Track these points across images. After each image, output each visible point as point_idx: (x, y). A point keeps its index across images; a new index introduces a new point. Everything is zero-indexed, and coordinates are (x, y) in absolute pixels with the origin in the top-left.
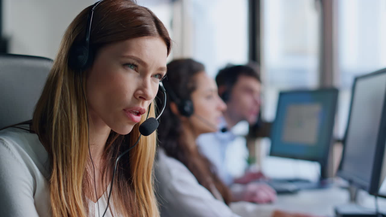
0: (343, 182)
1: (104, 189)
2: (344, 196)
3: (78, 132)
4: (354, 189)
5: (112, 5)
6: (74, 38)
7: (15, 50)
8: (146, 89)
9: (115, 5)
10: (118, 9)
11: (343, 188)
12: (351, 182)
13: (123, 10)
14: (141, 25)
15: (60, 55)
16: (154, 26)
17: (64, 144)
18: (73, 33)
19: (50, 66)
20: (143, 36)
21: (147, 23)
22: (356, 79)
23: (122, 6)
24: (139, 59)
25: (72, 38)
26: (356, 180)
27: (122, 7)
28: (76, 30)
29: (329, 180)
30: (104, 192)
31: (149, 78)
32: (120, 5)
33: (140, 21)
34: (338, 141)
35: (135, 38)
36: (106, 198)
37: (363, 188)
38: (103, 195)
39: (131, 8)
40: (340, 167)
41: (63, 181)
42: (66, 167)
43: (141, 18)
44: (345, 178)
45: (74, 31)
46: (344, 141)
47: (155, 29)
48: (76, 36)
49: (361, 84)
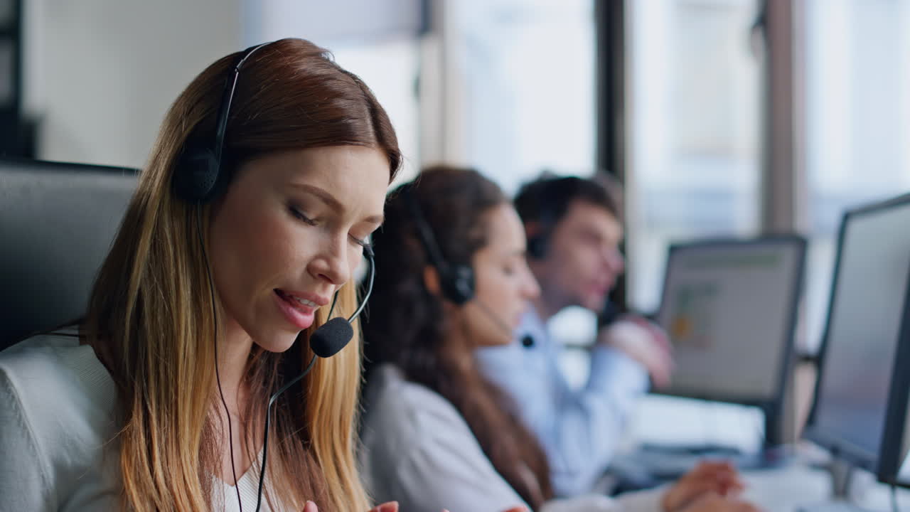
0: (818, 454)
1: (251, 456)
2: (819, 485)
3: (193, 336)
4: (843, 467)
5: (282, 64)
6: (188, 130)
7: (53, 150)
8: (335, 259)
9: (288, 66)
10: (293, 75)
11: (817, 467)
12: (835, 451)
13: (305, 78)
14: (341, 118)
15: (155, 162)
16: (369, 121)
17: (161, 359)
18: (188, 114)
19: (131, 186)
20: (344, 144)
21: (354, 116)
22: (847, 217)
23: (303, 67)
24: (329, 195)
25: (185, 129)
26: (849, 446)
27: (304, 71)
28: (195, 110)
29: (785, 448)
30: (251, 464)
31: (344, 236)
32: (298, 65)
33: (339, 109)
34: (807, 358)
35: (325, 145)
36: (257, 472)
37: (863, 465)
38: (251, 469)
39: (323, 76)
40: (811, 420)
41: (160, 439)
42: (166, 409)
43: (341, 103)
44: (821, 443)
45: (191, 111)
46: (818, 360)
47: (370, 129)
48: (194, 123)
49: (857, 228)
